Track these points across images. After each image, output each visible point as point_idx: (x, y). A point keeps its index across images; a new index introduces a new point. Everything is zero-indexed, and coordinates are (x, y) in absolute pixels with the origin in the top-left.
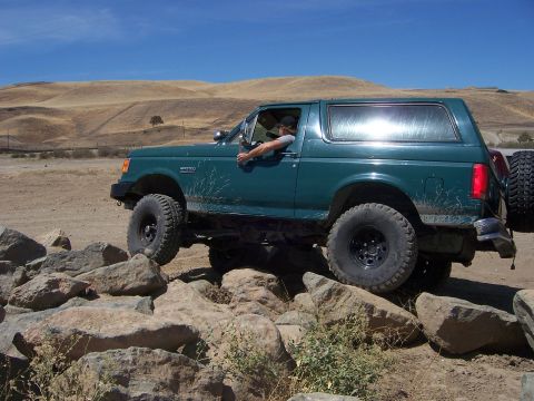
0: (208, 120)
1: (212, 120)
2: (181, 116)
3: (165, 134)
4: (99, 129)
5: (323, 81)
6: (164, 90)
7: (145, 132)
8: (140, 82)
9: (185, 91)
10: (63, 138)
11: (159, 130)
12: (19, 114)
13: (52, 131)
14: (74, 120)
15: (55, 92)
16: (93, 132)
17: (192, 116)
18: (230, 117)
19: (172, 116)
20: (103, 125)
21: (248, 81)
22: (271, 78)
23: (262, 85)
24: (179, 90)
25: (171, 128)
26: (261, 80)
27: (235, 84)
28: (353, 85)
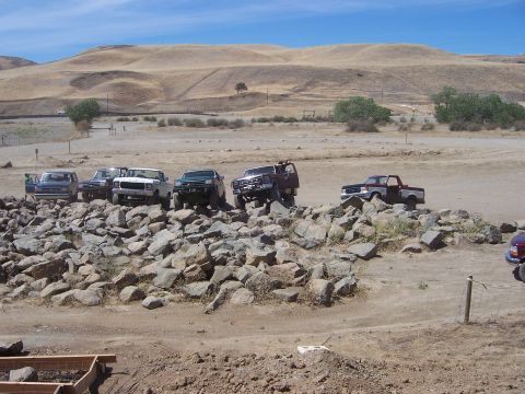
0: (288, 87)
1: (291, 87)
2: (262, 83)
3: (249, 100)
4: (185, 93)
5: (397, 49)
6: (243, 55)
7: (231, 98)
8: (219, 46)
9: (262, 56)
10: (153, 101)
11: (244, 96)
12: (111, 78)
13: (143, 95)
14: (162, 85)
15: (138, 55)
16: (180, 96)
17: (273, 82)
18: (307, 84)
19: (253, 82)
20: (189, 90)
21: (321, 47)
22: (345, 45)
23: (336, 51)
24: (256, 55)
25: (254, 95)
26: (335, 47)
27: (310, 49)
28: (425, 53)
